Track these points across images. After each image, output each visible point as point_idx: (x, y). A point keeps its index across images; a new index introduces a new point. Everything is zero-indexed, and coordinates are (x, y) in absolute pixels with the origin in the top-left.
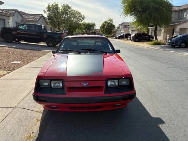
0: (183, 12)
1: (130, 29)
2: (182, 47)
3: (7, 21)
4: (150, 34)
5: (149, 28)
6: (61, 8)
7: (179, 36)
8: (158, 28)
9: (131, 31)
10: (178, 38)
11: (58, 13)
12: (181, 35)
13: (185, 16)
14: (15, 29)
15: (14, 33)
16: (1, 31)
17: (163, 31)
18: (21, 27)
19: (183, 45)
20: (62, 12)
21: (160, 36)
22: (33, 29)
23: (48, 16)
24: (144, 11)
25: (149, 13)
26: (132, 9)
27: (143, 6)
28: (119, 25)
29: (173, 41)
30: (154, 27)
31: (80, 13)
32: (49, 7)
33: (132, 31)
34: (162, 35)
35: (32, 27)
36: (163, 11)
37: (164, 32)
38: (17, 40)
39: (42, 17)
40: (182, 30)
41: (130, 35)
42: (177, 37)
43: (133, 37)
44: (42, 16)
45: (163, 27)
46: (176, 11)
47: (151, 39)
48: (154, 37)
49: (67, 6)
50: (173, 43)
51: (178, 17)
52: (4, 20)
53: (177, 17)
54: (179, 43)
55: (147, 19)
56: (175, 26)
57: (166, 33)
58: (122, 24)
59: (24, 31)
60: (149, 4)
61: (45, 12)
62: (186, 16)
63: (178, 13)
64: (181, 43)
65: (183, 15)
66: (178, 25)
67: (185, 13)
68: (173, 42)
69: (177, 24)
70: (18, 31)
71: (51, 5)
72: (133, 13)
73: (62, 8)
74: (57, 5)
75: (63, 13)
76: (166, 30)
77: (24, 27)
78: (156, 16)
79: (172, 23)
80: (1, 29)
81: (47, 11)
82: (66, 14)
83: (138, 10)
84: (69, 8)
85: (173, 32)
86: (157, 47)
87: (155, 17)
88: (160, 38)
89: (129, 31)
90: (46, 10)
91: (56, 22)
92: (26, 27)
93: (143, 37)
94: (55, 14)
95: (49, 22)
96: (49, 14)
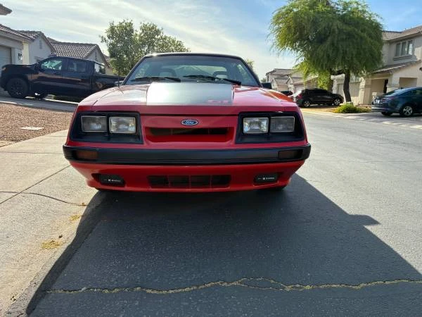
0: (407, 43)
1: (292, 82)
2: (406, 114)
3: (17, 52)
4: (334, 92)
5: (332, 77)
6: (138, 33)
7: (399, 91)
8: (353, 77)
9: (292, 86)
10: (397, 95)
11: (132, 41)
12: (404, 90)
13: (410, 53)
14: (33, 69)
15: (31, 77)
16: (3, 72)
17: (363, 84)
18: (47, 65)
19: (409, 110)
20: (140, 41)
21: (357, 95)
22: (75, 69)
23: (110, 50)
24: (321, 39)
25: (333, 44)
26: (295, 34)
27: (319, 29)
28: (267, 74)
29: (386, 102)
30: (344, 75)
31: (180, 45)
32: (112, 29)
33: (296, 86)
34: (361, 93)
35: (72, 66)
36: (361, 38)
37: (366, 86)
38: (36, 94)
39: (97, 51)
40: (404, 81)
41: (291, 93)
42: (394, 94)
43: (297, 97)
44: (97, 48)
45: (363, 76)
46: (390, 42)
47: (337, 102)
48: (343, 98)
49: (153, 28)
50: (385, 105)
51: (397, 54)
52: (10, 49)
53: (393, 55)
54: (399, 106)
55: (328, 56)
56: (389, 73)
57: (369, 89)
58: (274, 71)
59: (55, 74)
60: (331, 24)
61: (103, 40)
62: (413, 51)
63: (394, 46)
64: (404, 106)
65: (406, 49)
66: (396, 70)
67: (411, 45)
68: (387, 104)
69: (394, 69)
70: (41, 74)
71: (116, 24)
72: (298, 44)
73: (141, 31)
74: (130, 24)
75: (144, 44)
76: (370, 83)
77: (54, 65)
78: (348, 49)
79: (383, 68)
80: (3, 68)
81: (107, 38)
82: (149, 46)
83: (308, 39)
84: (158, 32)
85: (385, 85)
86: (351, 116)
87: (345, 53)
88: (357, 100)
89: (290, 86)
90: (105, 36)
91: (127, 63)
92: (59, 65)
93: (319, 98)
94: (126, 44)
95: (111, 62)
96: (111, 44)
